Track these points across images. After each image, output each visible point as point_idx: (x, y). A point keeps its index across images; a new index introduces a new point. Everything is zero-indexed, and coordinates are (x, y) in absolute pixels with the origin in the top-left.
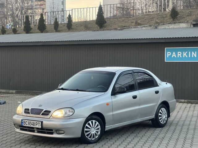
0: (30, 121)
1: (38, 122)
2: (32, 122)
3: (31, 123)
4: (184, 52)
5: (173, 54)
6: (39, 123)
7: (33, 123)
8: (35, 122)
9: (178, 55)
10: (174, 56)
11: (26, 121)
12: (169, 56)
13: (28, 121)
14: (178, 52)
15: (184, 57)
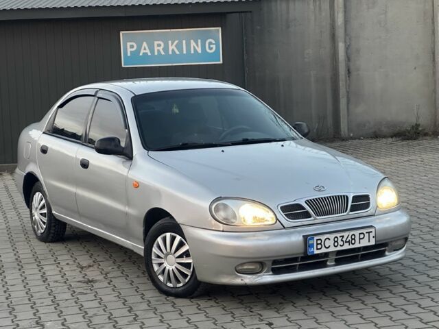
0: (338, 235)
1: (364, 231)
2: (346, 234)
3: (344, 239)
4: (170, 42)
5: (143, 48)
6: (369, 233)
7: (350, 238)
8: (357, 233)
9: (156, 48)
10: (145, 51)
11: (323, 237)
12: (131, 52)
13: (332, 237)
14: (156, 43)
15: (170, 53)
